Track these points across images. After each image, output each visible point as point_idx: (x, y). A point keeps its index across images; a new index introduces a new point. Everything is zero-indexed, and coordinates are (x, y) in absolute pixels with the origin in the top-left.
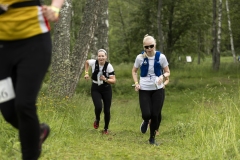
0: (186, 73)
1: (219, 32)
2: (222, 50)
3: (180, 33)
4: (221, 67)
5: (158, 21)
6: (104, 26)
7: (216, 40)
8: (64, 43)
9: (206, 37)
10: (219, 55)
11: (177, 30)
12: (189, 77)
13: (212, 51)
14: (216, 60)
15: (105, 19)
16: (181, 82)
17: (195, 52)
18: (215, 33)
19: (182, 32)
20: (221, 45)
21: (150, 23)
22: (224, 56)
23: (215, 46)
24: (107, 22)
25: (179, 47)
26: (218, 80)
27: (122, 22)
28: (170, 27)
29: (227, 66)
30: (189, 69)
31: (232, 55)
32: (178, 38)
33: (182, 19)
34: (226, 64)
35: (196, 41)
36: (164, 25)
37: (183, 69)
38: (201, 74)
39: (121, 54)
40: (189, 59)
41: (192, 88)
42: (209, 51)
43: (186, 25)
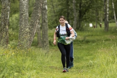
0: (90, 33)
1: (108, 10)
2: (109, 20)
3: (86, 11)
4: (109, 29)
5: (73, 5)
6: (45, 9)
7: (106, 14)
8: (25, 20)
9: (100, 12)
10: (108, 23)
11: (84, 9)
12: (92, 36)
13: (104, 20)
14: (106, 25)
15: (45, 5)
16: (87, 38)
17: (94, 21)
18: (105, 11)
19: (87, 10)
20: (109, 17)
21: (69, 6)
22: (111, 22)
23: (106, 18)
24: (46, 7)
25: (85, 19)
26: (108, 36)
27: (53, 5)
28: (80, 8)
29: (113, 29)
30: (92, 31)
31: (115, 22)
32: (85, 14)
33: (87, 3)
34: (112, 27)
35: (94, 15)
36: (77, 6)
37: (88, 31)
38: (98, 34)
39: (53, 23)
40: (91, 25)
41: (93, 42)
42: (102, 20)
43: (89, 6)
